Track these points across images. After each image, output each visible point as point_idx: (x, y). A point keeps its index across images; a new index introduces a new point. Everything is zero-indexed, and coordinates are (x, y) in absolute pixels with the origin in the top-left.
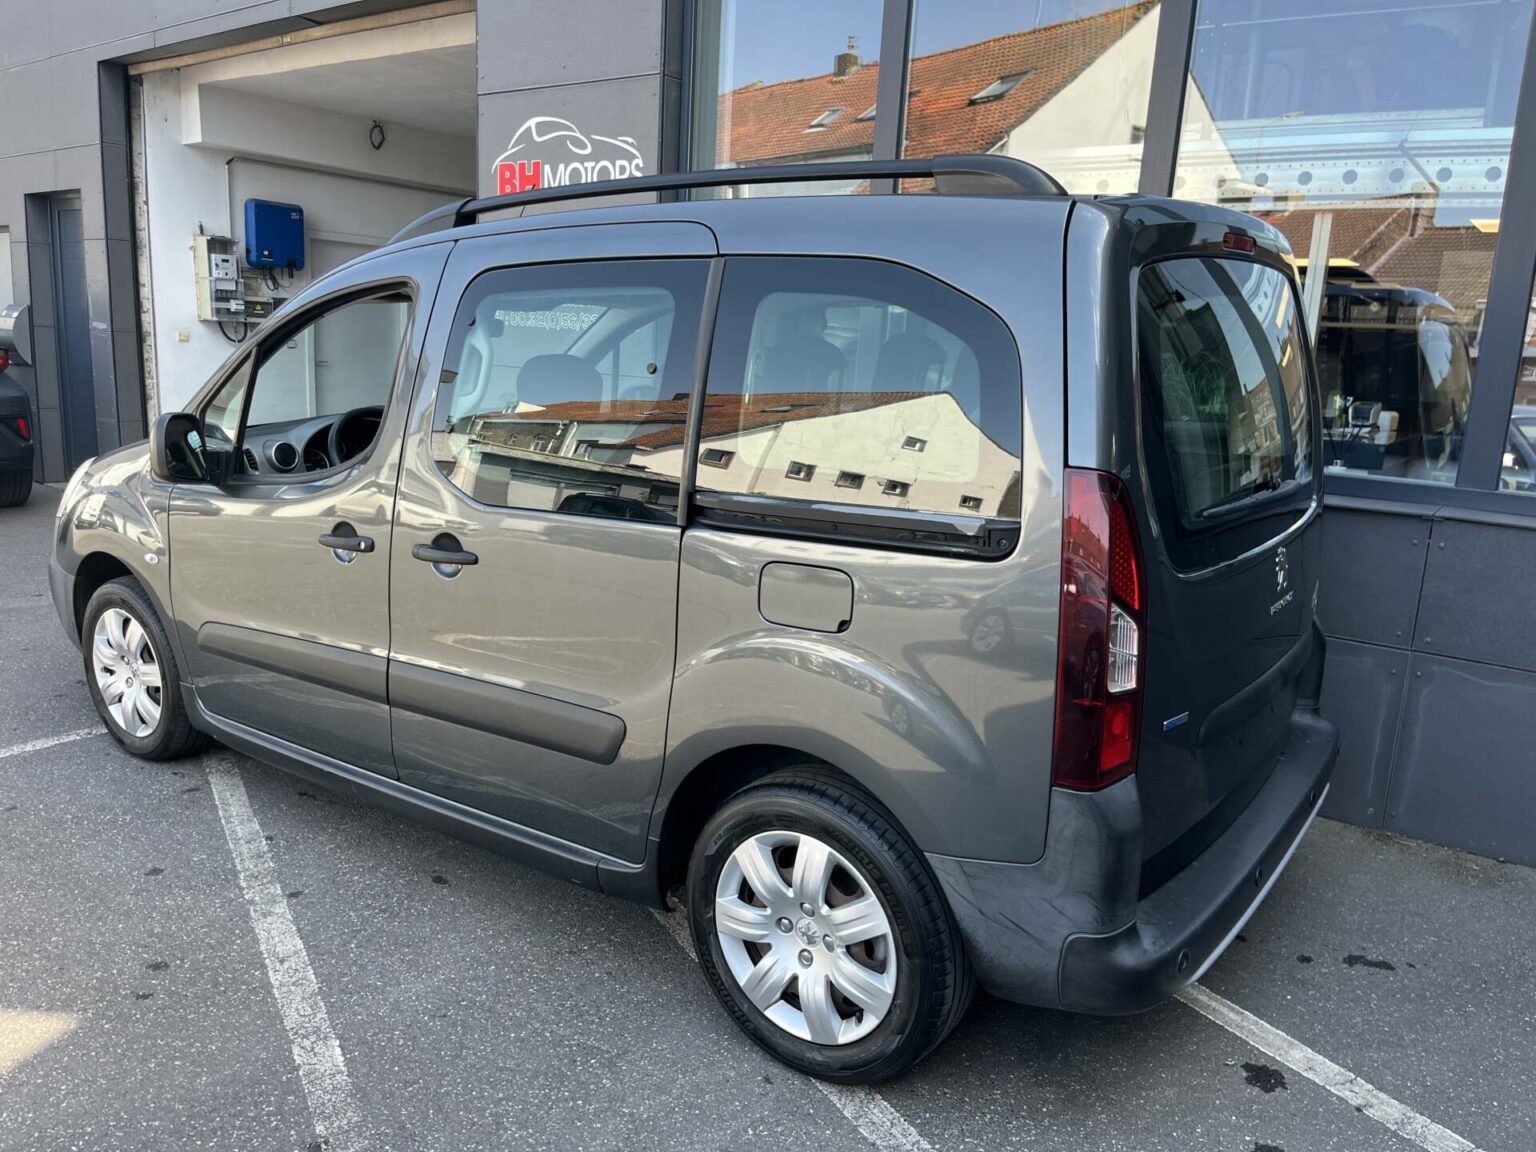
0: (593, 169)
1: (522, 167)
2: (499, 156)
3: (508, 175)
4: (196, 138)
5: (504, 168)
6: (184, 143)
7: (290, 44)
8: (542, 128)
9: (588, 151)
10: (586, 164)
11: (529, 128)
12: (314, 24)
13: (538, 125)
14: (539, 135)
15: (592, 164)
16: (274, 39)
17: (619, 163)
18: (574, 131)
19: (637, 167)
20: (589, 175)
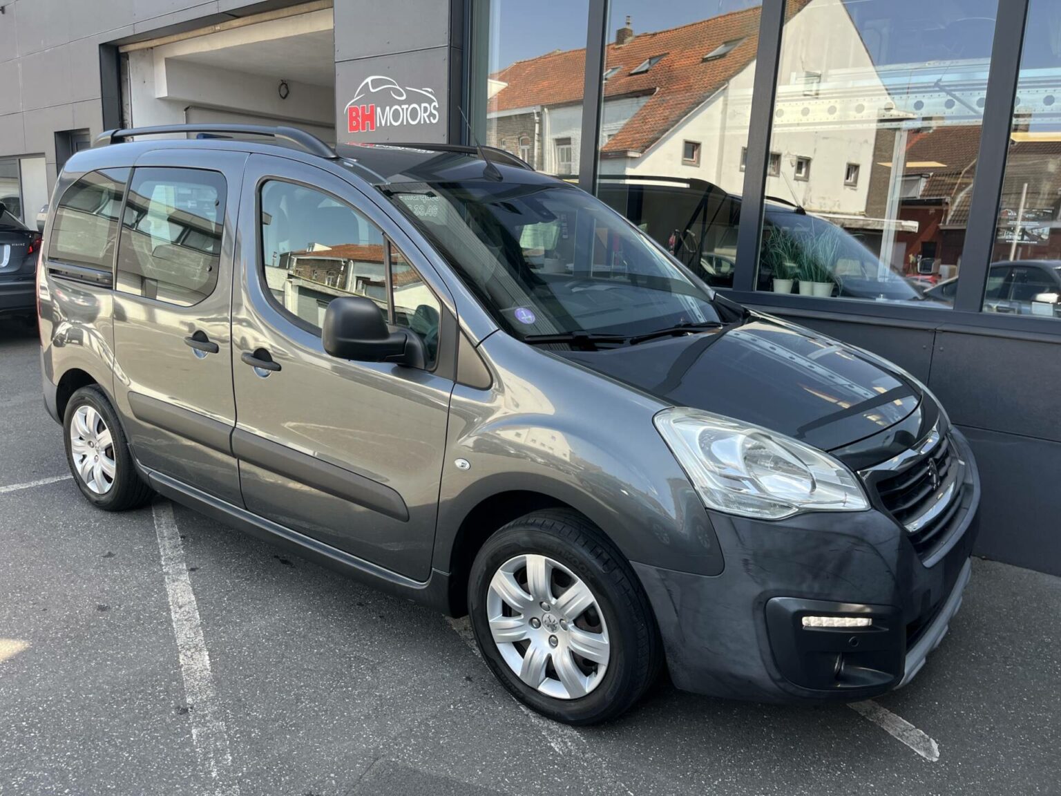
0: (407, 109)
1: (363, 108)
2: (349, 102)
3: (354, 114)
4: (164, 93)
5: (351, 110)
6: (157, 96)
7: (220, 31)
8: (376, 83)
9: (404, 98)
10: (403, 106)
11: (367, 83)
12: (232, 17)
13: (372, 81)
14: (373, 88)
15: (407, 106)
16: (210, 28)
17: (423, 105)
18: (395, 85)
19: (434, 107)
20: (405, 114)
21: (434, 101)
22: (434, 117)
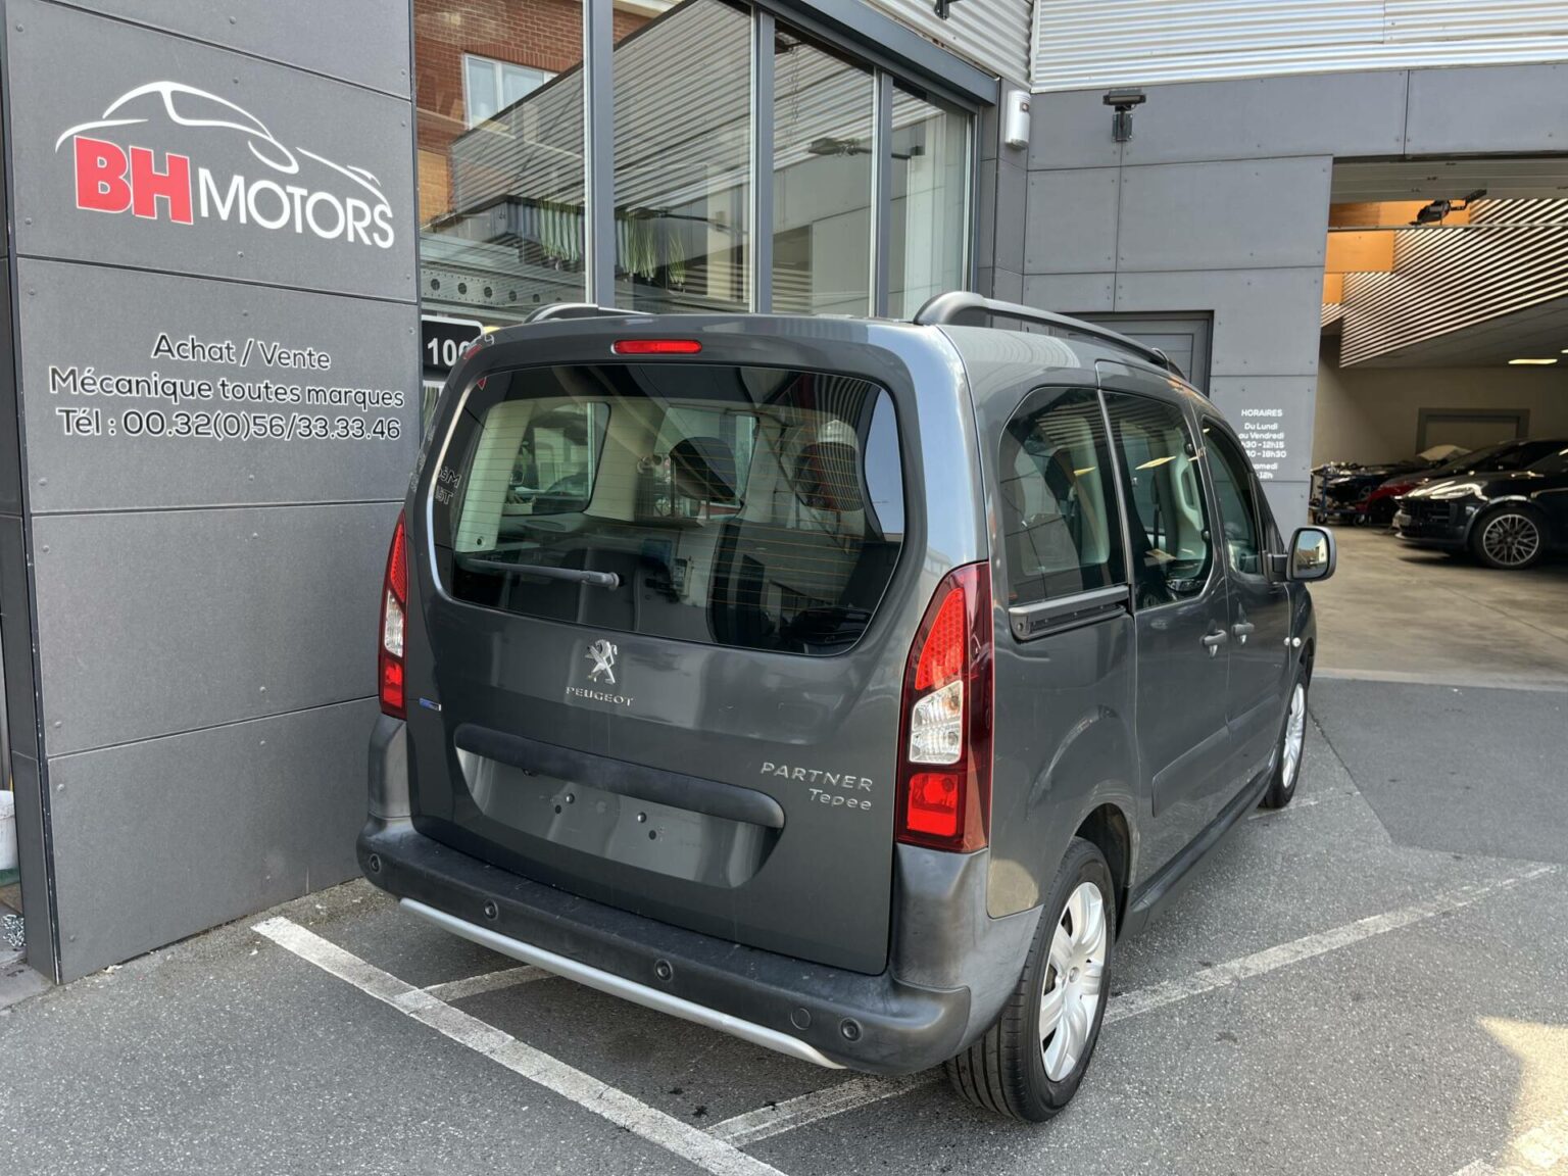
2: (75, 124)
3: (101, 161)
5: (86, 147)
8: (189, 105)
9: (292, 169)
11: (157, 95)
13: (178, 96)
14: (182, 114)
15: (302, 191)
18: (260, 130)
19: (383, 215)
20: (298, 207)
21: (382, 202)
22: (384, 236)
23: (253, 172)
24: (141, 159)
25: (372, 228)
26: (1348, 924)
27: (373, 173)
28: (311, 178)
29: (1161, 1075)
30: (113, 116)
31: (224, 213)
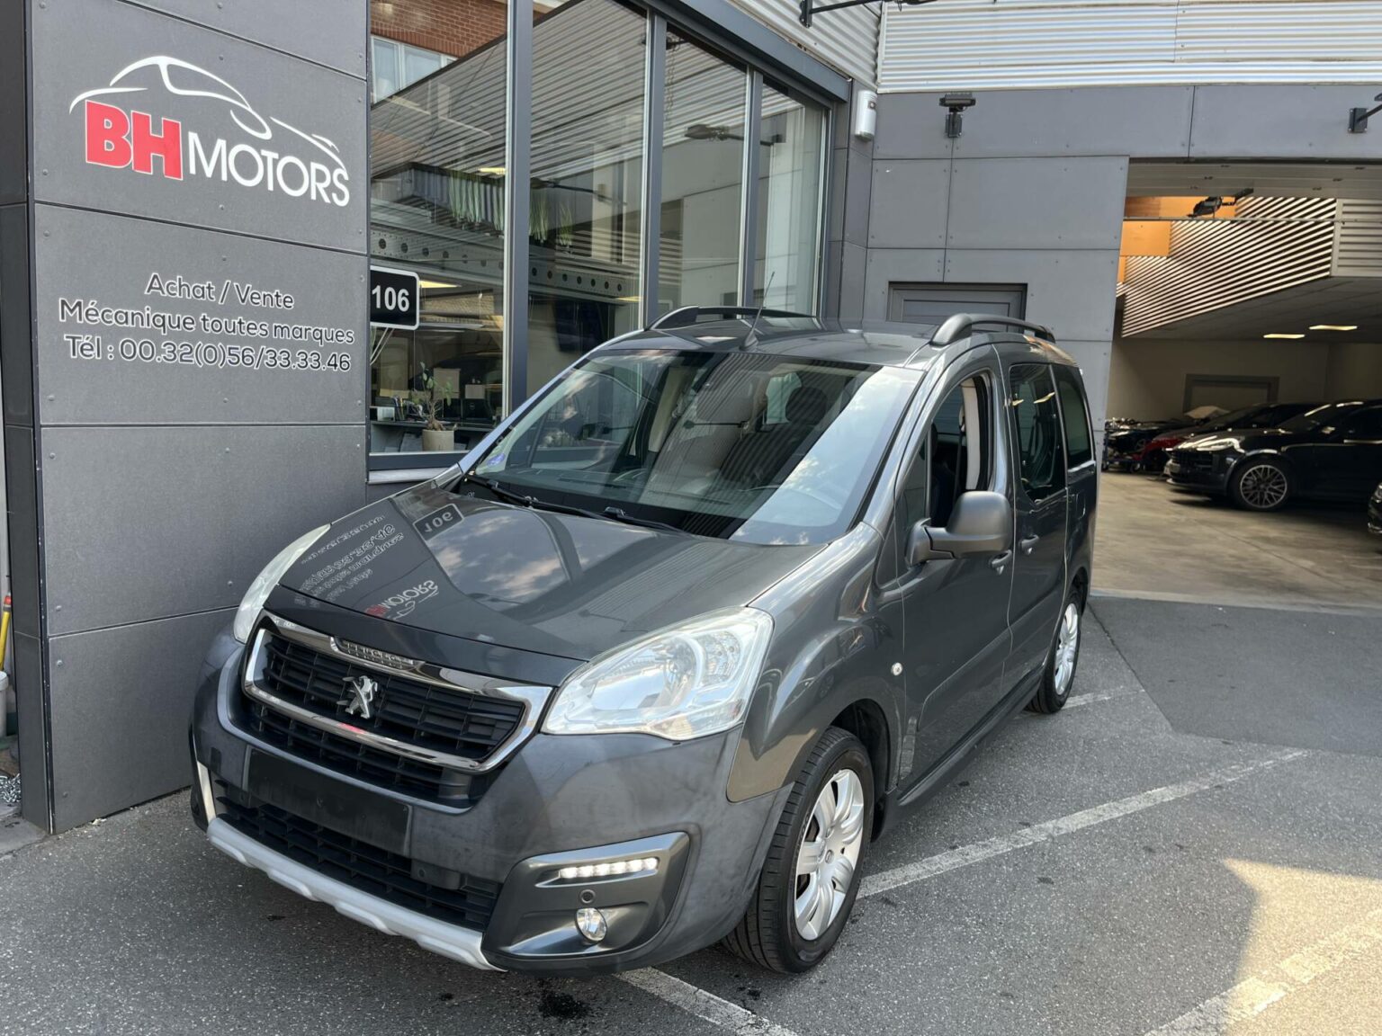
1: (140, 119)
2: (86, 89)
3: (107, 122)
5: (95, 110)
8: (181, 77)
9: (266, 136)
10: (264, 152)
11: (154, 68)
13: (173, 69)
14: (176, 84)
15: (274, 155)
17: (315, 166)
18: (240, 101)
19: (340, 178)
20: (270, 168)
21: (340, 167)
22: (341, 196)
23: (234, 137)
24: (141, 122)
25: (331, 189)
26: (1139, 794)
27: (332, 140)
28: (282, 143)
29: (995, 910)
30: (119, 84)
31: (209, 172)
